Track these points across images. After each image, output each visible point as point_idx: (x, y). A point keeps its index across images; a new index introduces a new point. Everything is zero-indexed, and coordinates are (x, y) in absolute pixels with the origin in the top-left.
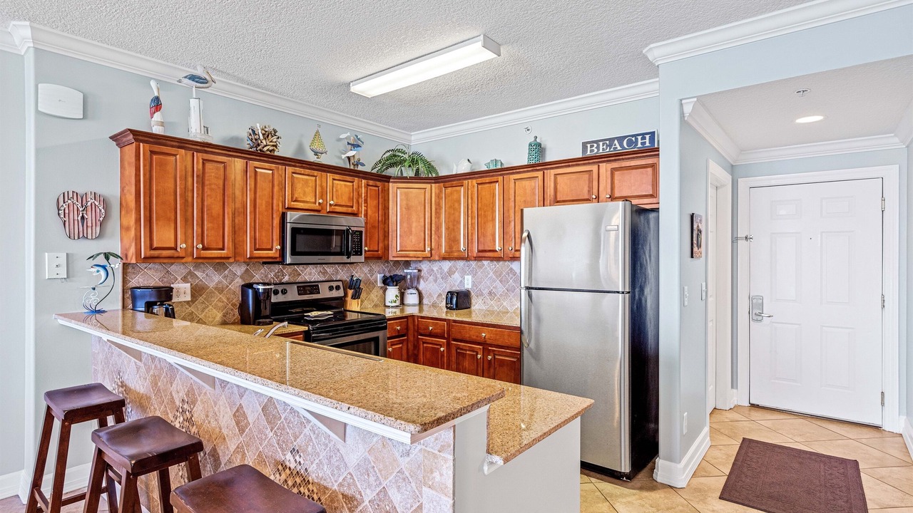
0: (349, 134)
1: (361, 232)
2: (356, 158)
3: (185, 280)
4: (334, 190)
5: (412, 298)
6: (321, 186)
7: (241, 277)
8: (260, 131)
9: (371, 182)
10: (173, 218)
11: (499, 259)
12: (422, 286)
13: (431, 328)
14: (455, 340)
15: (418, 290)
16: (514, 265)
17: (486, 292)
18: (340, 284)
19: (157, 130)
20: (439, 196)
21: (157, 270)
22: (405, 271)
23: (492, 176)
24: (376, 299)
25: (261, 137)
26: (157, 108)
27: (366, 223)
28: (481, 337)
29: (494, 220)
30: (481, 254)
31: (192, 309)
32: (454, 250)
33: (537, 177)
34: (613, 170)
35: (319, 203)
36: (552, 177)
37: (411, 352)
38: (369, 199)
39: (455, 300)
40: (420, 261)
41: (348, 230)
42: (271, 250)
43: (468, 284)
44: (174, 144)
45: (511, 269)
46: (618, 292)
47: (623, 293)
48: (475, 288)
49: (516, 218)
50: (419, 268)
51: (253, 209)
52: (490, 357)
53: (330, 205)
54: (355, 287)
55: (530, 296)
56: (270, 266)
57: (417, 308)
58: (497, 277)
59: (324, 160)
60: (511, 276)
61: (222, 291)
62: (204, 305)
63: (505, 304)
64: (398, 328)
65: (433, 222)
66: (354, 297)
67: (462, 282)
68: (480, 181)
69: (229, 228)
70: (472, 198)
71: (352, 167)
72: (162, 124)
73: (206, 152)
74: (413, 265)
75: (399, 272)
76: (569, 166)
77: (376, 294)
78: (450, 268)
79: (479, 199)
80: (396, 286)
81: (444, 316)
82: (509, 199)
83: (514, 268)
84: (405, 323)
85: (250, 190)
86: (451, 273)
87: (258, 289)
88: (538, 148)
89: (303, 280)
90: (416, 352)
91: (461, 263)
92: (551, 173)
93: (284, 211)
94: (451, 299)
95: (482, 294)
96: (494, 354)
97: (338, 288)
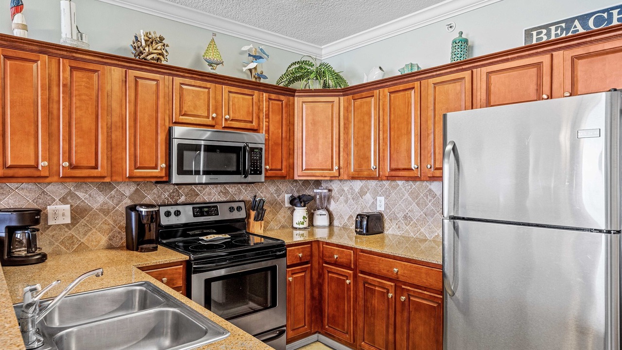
0: (251, 46)
1: (261, 149)
2: (259, 71)
3: (64, 201)
4: (231, 103)
5: (321, 219)
6: (215, 99)
7: (130, 198)
8: (143, 37)
9: (273, 96)
10: (33, 132)
11: (415, 179)
12: (333, 207)
13: (336, 256)
14: (362, 272)
15: (328, 210)
16: (435, 186)
17: (400, 215)
18: (242, 205)
19: (18, 33)
20: (347, 110)
21: (30, 191)
22: (315, 191)
23: (408, 82)
24: (283, 220)
25: (144, 44)
26: (17, 9)
27: (267, 140)
28: (392, 272)
29: (409, 133)
30: (394, 173)
31: (72, 232)
32: (364, 168)
33: (464, 78)
34: (574, 59)
35: (213, 118)
36: (484, 77)
37: (315, 280)
38: (271, 113)
39: (365, 223)
40: (331, 181)
41: (245, 147)
42: (156, 168)
43: (380, 206)
44: (34, 48)
45: (430, 190)
46: (600, 231)
47: (609, 232)
48: (388, 211)
49: (437, 130)
50: (330, 188)
51: (132, 123)
52: (403, 298)
53: (226, 120)
54: (258, 208)
55: (456, 229)
56: (163, 185)
57: (326, 231)
58: (413, 199)
59: (219, 71)
60: (430, 198)
61: (108, 213)
62: (86, 228)
63: (422, 230)
64: (300, 255)
65: (342, 138)
66: (257, 219)
67: (374, 204)
68: (393, 89)
69: (103, 143)
70: (383, 110)
71: (254, 80)
72: (24, 27)
73: (76, 59)
74: (324, 185)
75: (308, 192)
76: (507, 60)
77: (283, 214)
78: (362, 188)
79: (392, 110)
80: (304, 206)
81: (351, 244)
82: (428, 107)
83: (434, 189)
84: (309, 250)
85: (130, 102)
86: (362, 193)
87: (142, 212)
88: (463, 43)
89: (201, 200)
90: (321, 281)
91: (373, 183)
92: (481, 73)
93: (171, 125)
94: (361, 222)
95: (396, 218)
96: (409, 295)
97: (239, 209)
